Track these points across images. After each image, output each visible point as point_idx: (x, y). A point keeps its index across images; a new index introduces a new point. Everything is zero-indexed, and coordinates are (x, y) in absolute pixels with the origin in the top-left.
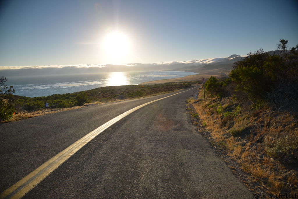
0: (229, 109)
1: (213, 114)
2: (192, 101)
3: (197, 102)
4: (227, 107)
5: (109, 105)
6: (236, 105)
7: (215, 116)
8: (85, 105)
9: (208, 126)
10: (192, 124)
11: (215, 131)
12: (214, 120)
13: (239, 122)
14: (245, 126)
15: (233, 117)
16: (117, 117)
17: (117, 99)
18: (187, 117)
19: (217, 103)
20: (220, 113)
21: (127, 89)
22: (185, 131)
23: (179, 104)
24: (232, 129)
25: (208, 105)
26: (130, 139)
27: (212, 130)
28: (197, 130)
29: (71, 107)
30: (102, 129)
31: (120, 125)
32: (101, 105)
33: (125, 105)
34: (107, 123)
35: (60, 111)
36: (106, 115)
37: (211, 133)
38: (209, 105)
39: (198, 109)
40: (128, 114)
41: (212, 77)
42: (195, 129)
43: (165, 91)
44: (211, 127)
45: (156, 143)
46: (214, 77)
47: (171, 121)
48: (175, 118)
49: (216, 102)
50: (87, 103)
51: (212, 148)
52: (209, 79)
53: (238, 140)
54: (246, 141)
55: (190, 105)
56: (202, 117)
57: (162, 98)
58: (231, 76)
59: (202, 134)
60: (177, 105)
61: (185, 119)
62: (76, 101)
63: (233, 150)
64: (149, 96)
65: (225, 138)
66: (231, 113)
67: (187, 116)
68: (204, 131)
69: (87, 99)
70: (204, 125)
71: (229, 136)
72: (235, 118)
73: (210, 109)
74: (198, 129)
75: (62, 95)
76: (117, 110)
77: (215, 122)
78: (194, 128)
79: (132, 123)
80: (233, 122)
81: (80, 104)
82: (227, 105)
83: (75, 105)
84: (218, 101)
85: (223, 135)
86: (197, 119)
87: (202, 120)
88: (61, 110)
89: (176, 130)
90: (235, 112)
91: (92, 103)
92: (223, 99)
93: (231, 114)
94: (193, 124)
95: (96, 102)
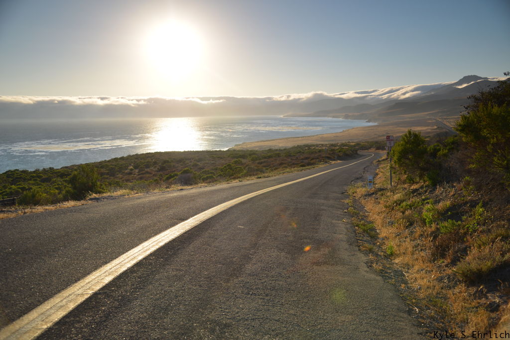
0: (454, 213)
1: (411, 224)
2: (361, 191)
3: (373, 194)
4: (449, 209)
5: (153, 198)
6: (474, 204)
7: (418, 230)
8: (91, 199)
9: (398, 256)
10: (357, 248)
11: (416, 268)
12: (415, 239)
13: (480, 247)
14: (498, 257)
15: (465, 234)
16: (171, 229)
17: (175, 183)
18: (345, 230)
19: (423, 197)
20: (431, 223)
21: (200, 160)
22: (339, 268)
23: (326, 198)
24: (461, 266)
25: (399, 203)
26: (200, 286)
27: (408, 266)
28: (369, 264)
29: (54, 202)
30: (131, 260)
31: (178, 249)
32: (133, 198)
33: (192, 198)
34: (145, 244)
35: (25, 213)
36: (145, 223)
37: (407, 272)
38: (402, 201)
39: (374, 211)
40: (198, 222)
41: (410, 132)
42: (367, 263)
43: (292, 165)
44: (407, 259)
45: (267, 295)
46: (417, 133)
47: (305, 240)
48: (317, 233)
49: (420, 194)
50: (96, 193)
51: (410, 312)
52: (404, 139)
53: (480, 295)
54: (500, 297)
55: (355, 201)
56: (384, 232)
57: (286, 182)
58: (460, 128)
59: (383, 276)
60: (322, 201)
61: (341, 236)
62: (69, 188)
63: (466, 322)
64: (253, 178)
65: (442, 288)
66: (459, 222)
67: (347, 229)
68: (389, 268)
69: (99, 183)
70: (389, 252)
71: (453, 281)
72: (469, 237)
73: (403, 213)
74: (372, 263)
75: (31, 172)
76: (171, 212)
77: (416, 246)
78: (364, 258)
79: (208, 245)
80: (464, 246)
81: (78, 195)
82: (448, 203)
83: (66, 199)
84: (426, 191)
85: (436, 279)
86: (372, 237)
87: (383, 239)
88: (26, 211)
89: (318, 264)
90: (470, 222)
91: (109, 194)
92: (438, 187)
93: (459, 225)
94: (359, 250)
95: (120, 192)
